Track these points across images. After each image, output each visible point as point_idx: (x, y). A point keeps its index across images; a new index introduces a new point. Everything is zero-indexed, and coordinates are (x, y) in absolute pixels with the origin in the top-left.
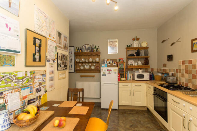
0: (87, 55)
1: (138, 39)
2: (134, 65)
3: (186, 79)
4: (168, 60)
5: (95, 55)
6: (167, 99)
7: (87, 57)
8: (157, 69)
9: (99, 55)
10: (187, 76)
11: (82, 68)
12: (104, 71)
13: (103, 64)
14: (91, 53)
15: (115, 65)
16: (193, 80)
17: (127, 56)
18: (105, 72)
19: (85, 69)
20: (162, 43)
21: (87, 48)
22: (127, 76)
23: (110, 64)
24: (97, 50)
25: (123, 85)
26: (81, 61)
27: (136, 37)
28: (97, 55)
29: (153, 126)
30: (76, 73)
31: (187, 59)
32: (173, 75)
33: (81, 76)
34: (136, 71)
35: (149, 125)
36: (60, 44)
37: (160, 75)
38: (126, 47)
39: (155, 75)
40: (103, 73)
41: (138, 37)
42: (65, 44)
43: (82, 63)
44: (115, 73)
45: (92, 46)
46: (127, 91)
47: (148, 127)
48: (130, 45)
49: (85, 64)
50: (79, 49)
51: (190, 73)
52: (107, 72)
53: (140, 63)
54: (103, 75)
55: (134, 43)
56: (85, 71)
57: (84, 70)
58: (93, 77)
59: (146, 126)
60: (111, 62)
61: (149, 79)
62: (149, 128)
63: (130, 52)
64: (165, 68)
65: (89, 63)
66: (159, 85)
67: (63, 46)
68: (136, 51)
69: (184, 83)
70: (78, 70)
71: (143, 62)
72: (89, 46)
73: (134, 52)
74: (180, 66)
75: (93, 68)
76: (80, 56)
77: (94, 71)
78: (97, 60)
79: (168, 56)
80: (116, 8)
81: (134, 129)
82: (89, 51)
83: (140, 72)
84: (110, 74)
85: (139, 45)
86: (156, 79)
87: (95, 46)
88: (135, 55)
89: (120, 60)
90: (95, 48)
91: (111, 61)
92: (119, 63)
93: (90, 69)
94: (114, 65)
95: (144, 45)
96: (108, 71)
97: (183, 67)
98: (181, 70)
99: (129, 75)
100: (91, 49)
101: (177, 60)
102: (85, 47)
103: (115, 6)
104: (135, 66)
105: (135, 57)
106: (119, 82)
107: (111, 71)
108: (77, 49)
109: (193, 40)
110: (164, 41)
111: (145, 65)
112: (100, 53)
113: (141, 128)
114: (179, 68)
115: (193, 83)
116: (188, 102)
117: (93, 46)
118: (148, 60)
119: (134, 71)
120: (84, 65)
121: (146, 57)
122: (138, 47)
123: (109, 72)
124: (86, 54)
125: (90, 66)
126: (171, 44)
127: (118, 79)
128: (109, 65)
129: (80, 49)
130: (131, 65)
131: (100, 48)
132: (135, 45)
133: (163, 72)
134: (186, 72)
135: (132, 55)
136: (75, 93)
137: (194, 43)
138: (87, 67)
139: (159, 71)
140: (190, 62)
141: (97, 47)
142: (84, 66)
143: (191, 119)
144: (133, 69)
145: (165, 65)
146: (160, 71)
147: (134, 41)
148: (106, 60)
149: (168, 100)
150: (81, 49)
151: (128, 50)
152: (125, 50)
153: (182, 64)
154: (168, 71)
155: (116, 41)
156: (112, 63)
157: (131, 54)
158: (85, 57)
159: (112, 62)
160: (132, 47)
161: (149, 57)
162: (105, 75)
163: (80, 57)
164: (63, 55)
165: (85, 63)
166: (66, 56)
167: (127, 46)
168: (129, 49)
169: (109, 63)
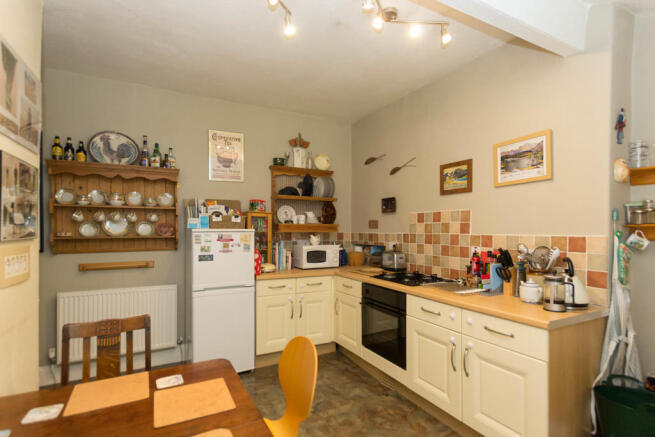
0: (118, 177)
1: (304, 145)
2: (295, 222)
3: (427, 258)
4: (384, 211)
5: (155, 181)
6: (405, 311)
7: (117, 186)
8: (352, 234)
9: (175, 184)
10: (429, 249)
11: (87, 230)
12: (207, 241)
13: (194, 217)
14: (138, 171)
15: (239, 220)
16: (443, 258)
17: (273, 192)
18: (208, 244)
19: (103, 236)
20: (366, 163)
21: (114, 147)
22: (277, 256)
23: (220, 219)
24: (164, 163)
25: (270, 288)
26: (83, 202)
27: (300, 135)
28: (165, 181)
29: (366, 390)
30: (55, 253)
31: (429, 211)
32: (396, 249)
33: (83, 269)
34: (300, 241)
35: (357, 391)
36: (9, 107)
37: (359, 249)
38: (271, 163)
39: (348, 250)
40: (202, 249)
41: (305, 138)
42: (30, 116)
43: (90, 210)
44: (247, 248)
45: (141, 145)
46: (283, 305)
47: (356, 396)
48: (282, 160)
49: (106, 215)
50: (68, 147)
51: (437, 242)
52: (216, 247)
53: (311, 215)
54: (202, 258)
55: (296, 154)
56: (105, 242)
57: (101, 240)
58: (146, 266)
59: (352, 395)
60: (222, 209)
61: (337, 265)
62: (361, 397)
63: (285, 182)
64: (373, 231)
65: (125, 210)
66: (376, 277)
67: (22, 119)
68: (301, 180)
69: (422, 266)
70: (67, 241)
71: (320, 213)
72: (124, 140)
73: (294, 182)
74: (412, 226)
75: (144, 230)
76: (75, 177)
77: (150, 244)
78: (166, 200)
79: (384, 200)
80: (290, 30)
81: (326, 416)
82: (124, 161)
83: (315, 243)
84: (228, 251)
85: (307, 163)
86: (351, 261)
87: (157, 145)
88: (300, 191)
89: (253, 205)
90: (156, 152)
91: (223, 207)
92: (254, 215)
93: (131, 236)
94: (234, 220)
95: (322, 164)
96: (221, 244)
97: (420, 229)
98: (415, 235)
99: (283, 252)
100: (134, 155)
101: (406, 211)
102: (107, 144)
103: (286, 23)
104: (299, 226)
105: (300, 197)
106: (258, 277)
107: (231, 243)
108: (57, 145)
109: (443, 167)
110: (370, 161)
111: (325, 222)
112: (176, 172)
113: (342, 404)
114: (410, 230)
115: (443, 265)
116: (462, 308)
117: (145, 142)
118: (333, 208)
119: (294, 240)
120: (102, 217)
121: (328, 199)
122: (304, 167)
123: (226, 246)
124: (112, 175)
125: (132, 225)
126: (391, 170)
127: (256, 268)
128: (215, 219)
129: (76, 147)
130: (286, 222)
131: (174, 153)
132: (298, 160)
133: (370, 243)
134: (428, 241)
135: (290, 191)
136: (105, 342)
137: (447, 175)
138: (116, 228)
139: (357, 239)
140: (437, 217)
141: (163, 150)
142: (99, 224)
143: (470, 344)
144: (290, 234)
145: (374, 224)
146: (361, 238)
147: (295, 149)
148: (201, 201)
149: (408, 313)
150: (81, 149)
151: (278, 173)
152: (268, 173)
153: (419, 221)
154: (381, 240)
155: (239, 140)
156: (224, 213)
157: (287, 188)
158: (105, 185)
159: (227, 209)
160: (290, 164)
161: (336, 200)
162: (211, 258)
163: (78, 183)
164: (21, 165)
165: (108, 209)
166: (32, 172)
167: (275, 160)
168: (279, 170)
169: (218, 214)
